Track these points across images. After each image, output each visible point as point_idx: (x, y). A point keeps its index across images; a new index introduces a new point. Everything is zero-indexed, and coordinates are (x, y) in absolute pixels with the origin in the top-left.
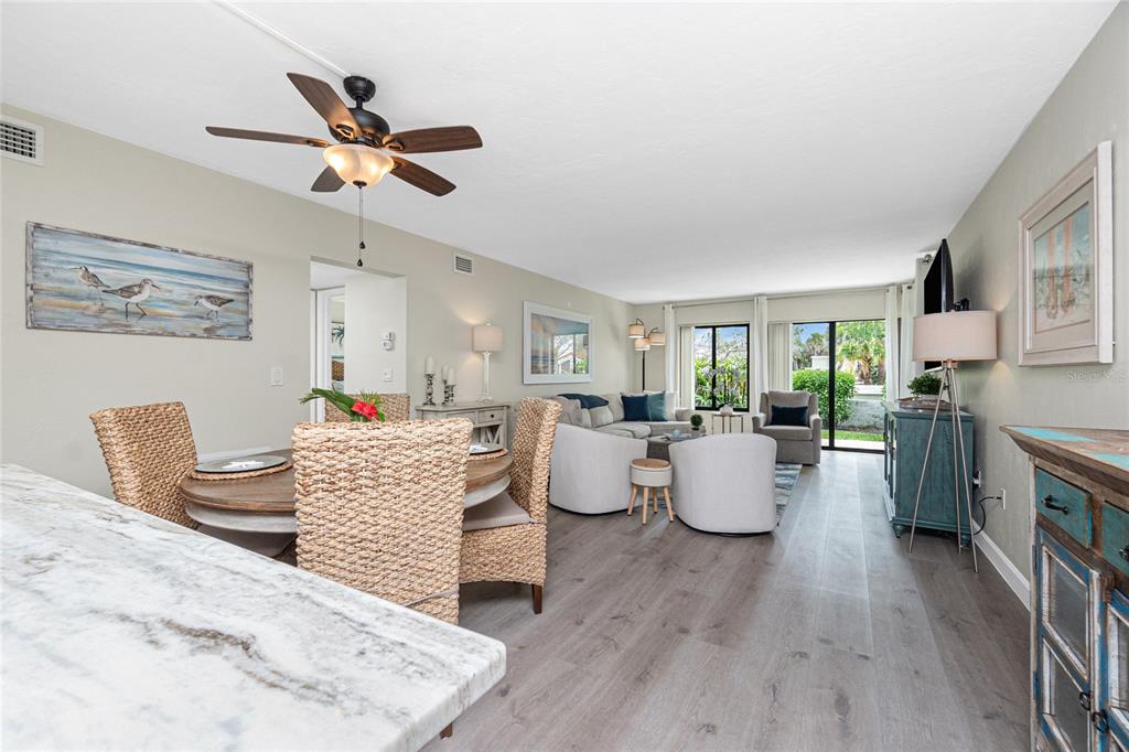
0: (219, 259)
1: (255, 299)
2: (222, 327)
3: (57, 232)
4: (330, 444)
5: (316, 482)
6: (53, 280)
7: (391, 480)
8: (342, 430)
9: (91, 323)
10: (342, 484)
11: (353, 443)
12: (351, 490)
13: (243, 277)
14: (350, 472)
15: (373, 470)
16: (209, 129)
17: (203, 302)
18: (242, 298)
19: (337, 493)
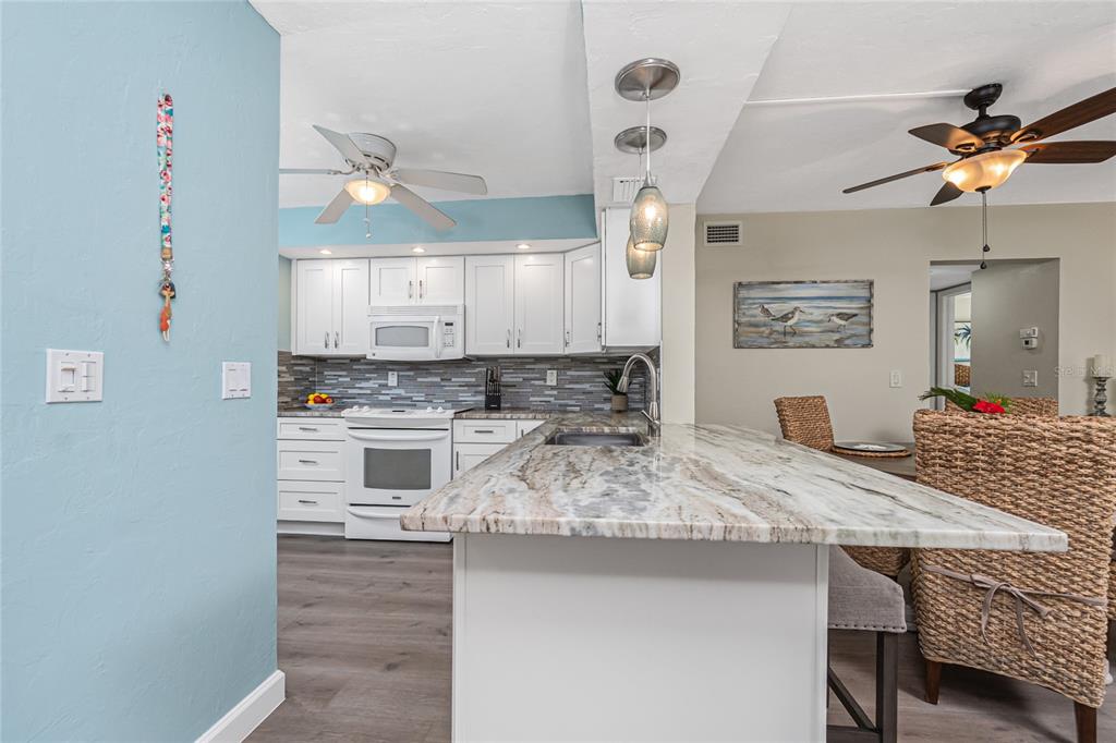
0: (846, 282)
1: (876, 312)
2: (848, 338)
3: (750, 286)
4: (947, 428)
5: (933, 458)
6: (748, 316)
7: (1011, 468)
8: (958, 417)
9: (765, 342)
10: (958, 463)
11: (969, 429)
12: (968, 470)
13: (865, 293)
14: (967, 453)
15: (990, 456)
16: (845, 192)
17: (834, 318)
18: (864, 312)
19: (953, 470)
